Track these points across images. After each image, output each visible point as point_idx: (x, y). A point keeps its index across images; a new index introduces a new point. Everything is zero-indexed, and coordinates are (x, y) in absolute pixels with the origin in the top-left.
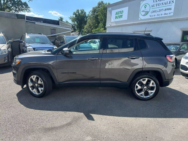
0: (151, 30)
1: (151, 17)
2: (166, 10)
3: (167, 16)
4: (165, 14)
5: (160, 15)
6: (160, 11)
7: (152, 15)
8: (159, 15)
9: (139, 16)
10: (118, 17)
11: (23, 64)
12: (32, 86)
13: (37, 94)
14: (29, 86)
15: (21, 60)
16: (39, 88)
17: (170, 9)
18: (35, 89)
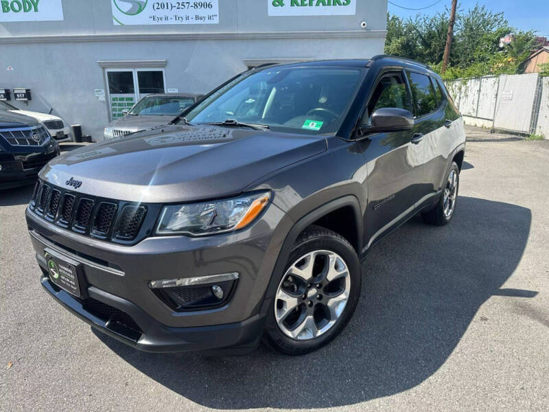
0: (166, 62)
1: (155, 23)
2: (199, 7)
3: (204, 23)
4: (197, 18)
5: (184, 19)
6: (181, 6)
7: (159, 17)
8: (180, 19)
9: (113, 14)
10: (16, 6)
11: (289, 215)
12: (294, 310)
13: (320, 333)
14: (278, 319)
15: (267, 195)
16: (330, 303)
17: (209, 6)
18: (311, 317)
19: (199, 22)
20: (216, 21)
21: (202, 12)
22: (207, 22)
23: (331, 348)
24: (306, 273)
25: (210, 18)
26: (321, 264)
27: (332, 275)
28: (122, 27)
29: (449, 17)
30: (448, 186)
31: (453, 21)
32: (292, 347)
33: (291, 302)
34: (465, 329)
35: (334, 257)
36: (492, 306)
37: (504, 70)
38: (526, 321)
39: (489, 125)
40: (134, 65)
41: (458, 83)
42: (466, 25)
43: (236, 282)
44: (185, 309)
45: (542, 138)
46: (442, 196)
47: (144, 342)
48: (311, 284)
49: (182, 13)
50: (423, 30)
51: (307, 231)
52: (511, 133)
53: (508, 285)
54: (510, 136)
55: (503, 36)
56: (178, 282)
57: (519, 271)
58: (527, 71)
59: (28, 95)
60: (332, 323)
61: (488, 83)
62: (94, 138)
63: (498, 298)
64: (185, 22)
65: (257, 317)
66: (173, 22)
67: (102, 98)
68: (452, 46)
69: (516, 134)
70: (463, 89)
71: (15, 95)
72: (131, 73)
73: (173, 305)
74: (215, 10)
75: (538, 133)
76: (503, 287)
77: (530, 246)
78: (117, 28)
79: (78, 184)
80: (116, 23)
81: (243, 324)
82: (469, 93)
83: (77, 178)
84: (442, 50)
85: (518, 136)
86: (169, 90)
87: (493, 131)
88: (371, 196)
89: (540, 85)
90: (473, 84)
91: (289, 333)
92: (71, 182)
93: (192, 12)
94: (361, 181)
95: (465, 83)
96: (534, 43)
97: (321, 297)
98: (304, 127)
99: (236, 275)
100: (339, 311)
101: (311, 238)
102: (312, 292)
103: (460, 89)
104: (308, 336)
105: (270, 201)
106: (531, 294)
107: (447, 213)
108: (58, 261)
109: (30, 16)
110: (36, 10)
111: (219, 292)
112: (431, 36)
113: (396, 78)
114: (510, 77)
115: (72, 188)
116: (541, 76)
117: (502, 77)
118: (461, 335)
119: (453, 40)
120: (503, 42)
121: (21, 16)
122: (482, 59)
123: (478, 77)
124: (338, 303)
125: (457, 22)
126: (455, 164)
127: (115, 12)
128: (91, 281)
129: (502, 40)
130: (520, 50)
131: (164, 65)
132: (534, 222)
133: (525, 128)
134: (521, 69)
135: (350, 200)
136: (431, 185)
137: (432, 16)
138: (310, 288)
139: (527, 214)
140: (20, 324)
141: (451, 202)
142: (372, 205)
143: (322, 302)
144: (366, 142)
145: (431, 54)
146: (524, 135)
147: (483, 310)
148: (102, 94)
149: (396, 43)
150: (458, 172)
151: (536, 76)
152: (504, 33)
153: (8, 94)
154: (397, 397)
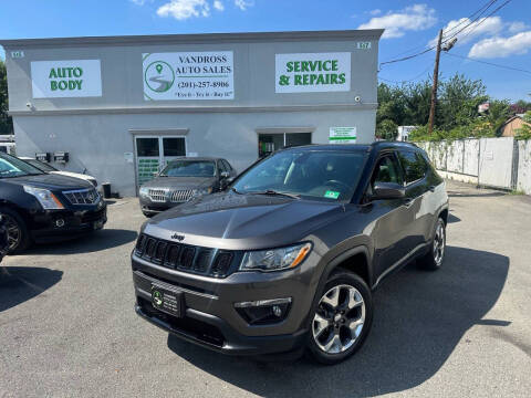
0: (188, 130)
1: (180, 98)
2: (218, 86)
3: (221, 99)
4: (216, 94)
5: (205, 95)
6: (202, 85)
7: (184, 93)
8: (201, 95)
10: (63, 85)
11: (324, 258)
12: (325, 329)
13: (344, 349)
14: (315, 336)
15: (309, 245)
16: (352, 326)
17: (226, 85)
18: (337, 336)
19: (218, 98)
20: (232, 97)
21: (220, 90)
22: (224, 98)
23: (352, 361)
24: (334, 302)
25: (227, 95)
26: (344, 296)
27: (352, 304)
28: (152, 101)
29: (432, 83)
30: (437, 238)
31: (436, 87)
32: (324, 358)
33: (324, 323)
34: (453, 348)
35: (353, 291)
36: (475, 333)
37: (484, 134)
38: (501, 342)
39: (474, 180)
40: (160, 133)
41: (443, 143)
42: (448, 90)
43: (290, 305)
44: (256, 323)
45: (522, 194)
46: (432, 245)
47: (227, 347)
48: (337, 311)
49: (203, 90)
50: (409, 95)
51: (335, 270)
52: (495, 189)
53: (488, 316)
54: (493, 191)
55: (481, 103)
56: (253, 304)
57: (497, 306)
58: (504, 134)
59: (66, 158)
60: (353, 341)
61: (471, 144)
62: (121, 195)
63: (480, 326)
64: (205, 98)
65: (303, 331)
66: (195, 98)
67: (131, 160)
68: (436, 109)
69: (500, 189)
70: (449, 148)
71: (55, 158)
72: (157, 139)
73: (248, 320)
74: (231, 88)
75: (519, 189)
76: (484, 318)
77: (507, 287)
78: (148, 103)
79: (182, 238)
80: (146, 99)
81: (295, 335)
82: (455, 153)
83: (179, 234)
84: (428, 112)
85: (500, 192)
86: (191, 154)
87: (479, 187)
88: (377, 245)
89: (516, 147)
90: (457, 144)
91: (323, 348)
92: (176, 237)
93: (211, 90)
94: (368, 234)
95: (450, 144)
96: (509, 110)
97: (344, 321)
98: (326, 196)
99: (290, 300)
100: (358, 332)
101: (337, 276)
102: (338, 317)
103: (446, 148)
104: (336, 351)
105: (312, 249)
106: (506, 324)
107: (438, 260)
108: (163, 291)
109: (75, 93)
110: (79, 88)
111: (278, 311)
112: (417, 99)
113: (390, 157)
114: (489, 140)
115: (177, 241)
116: (516, 140)
117: (483, 140)
118: (451, 352)
119: (437, 103)
120: (481, 108)
121: (67, 93)
122: (464, 124)
123: (461, 139)
124: (357, 326)
125: (440, 88)
126: (441, 220)
127: (146, 90)
128: (188, 304)
129: (480, 107)
130: (496, 117)
131: (186, 132)
132: (511, 268)
133: (507, 184)
134: (499, 133)
135: (362, 248)
136: (422, 237)
137: (416, 83)
138: (336, 314)
139: (506, 261)
140: (113, 344)
141: (440, 251)
142: (378, 252)
143: (346, 324)
144: (371, 206)
145: (417, 116)
146: (507, 190)
147: (468, 335)
148: (130, 157)
149: (385, 107)
150: (444, 226)
151: (511, 140)
152: (482, 101)
153: (48, 157)
154: (404, 393)
